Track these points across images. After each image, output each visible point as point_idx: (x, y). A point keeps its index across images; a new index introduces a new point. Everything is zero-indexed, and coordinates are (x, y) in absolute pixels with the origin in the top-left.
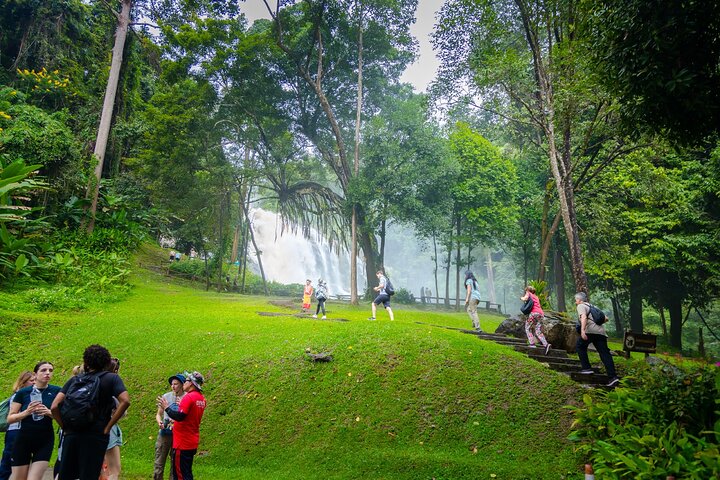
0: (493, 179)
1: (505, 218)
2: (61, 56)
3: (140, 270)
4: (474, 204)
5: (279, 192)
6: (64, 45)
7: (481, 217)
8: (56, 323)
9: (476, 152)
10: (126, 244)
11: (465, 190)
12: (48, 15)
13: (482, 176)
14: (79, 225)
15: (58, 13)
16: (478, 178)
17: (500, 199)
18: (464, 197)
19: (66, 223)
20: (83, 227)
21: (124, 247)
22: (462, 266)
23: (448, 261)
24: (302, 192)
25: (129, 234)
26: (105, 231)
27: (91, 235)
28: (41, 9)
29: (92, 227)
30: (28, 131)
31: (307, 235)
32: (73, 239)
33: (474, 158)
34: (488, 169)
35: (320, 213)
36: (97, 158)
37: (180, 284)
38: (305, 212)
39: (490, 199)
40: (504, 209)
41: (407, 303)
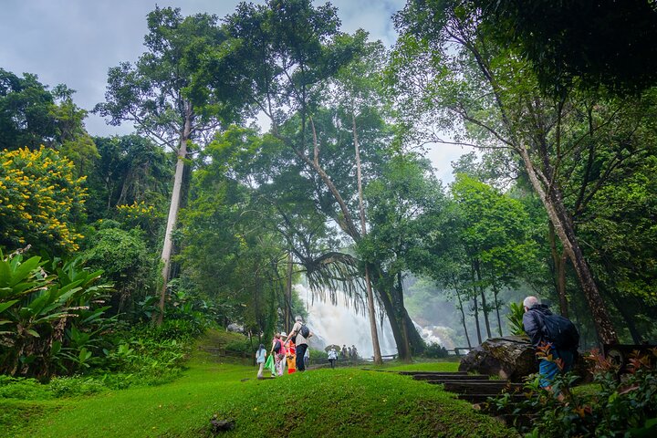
0: (501, 219)
1: (522, 255)
2: (148, 191)
3: (199, 353)
4: (487, 247)
5: (305, 265)
6: (150, 182)
7: (495, 257)
8: (59, 408)
9: (479, 197)
10: (190, 331)
11: (474, 233)
12: (139, 164)
13: (490, 218)
14: (150, 319)
15: (146, 161)
16: (485, 221)
17: (512, 238)
18: (474, 241)
19: (140, 319)
20: (153, 321)
21: (188, 334)
22: (490, 311)
23: (475, 308)
24: (325, 262)
25: (193, 322)
26: (172, 322)
27: (159, 327)
28: (135, 160)
29: (160, 320)
30: (107, 247)
31: (334, 301)
32: (145, 331)
33: (477, 202)
34: (493, 211)
35: (343, 280)
36: (164, 261)
37: (232, 362)
38: (330, 280)
39: (501, 239)
40: (519, 246)
41: (439, 357)
